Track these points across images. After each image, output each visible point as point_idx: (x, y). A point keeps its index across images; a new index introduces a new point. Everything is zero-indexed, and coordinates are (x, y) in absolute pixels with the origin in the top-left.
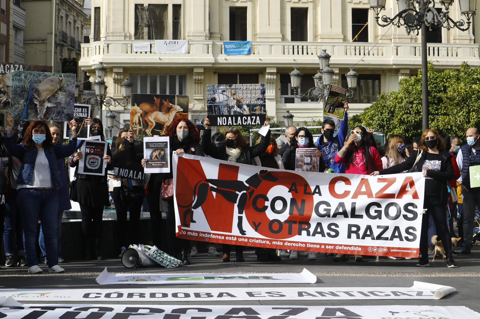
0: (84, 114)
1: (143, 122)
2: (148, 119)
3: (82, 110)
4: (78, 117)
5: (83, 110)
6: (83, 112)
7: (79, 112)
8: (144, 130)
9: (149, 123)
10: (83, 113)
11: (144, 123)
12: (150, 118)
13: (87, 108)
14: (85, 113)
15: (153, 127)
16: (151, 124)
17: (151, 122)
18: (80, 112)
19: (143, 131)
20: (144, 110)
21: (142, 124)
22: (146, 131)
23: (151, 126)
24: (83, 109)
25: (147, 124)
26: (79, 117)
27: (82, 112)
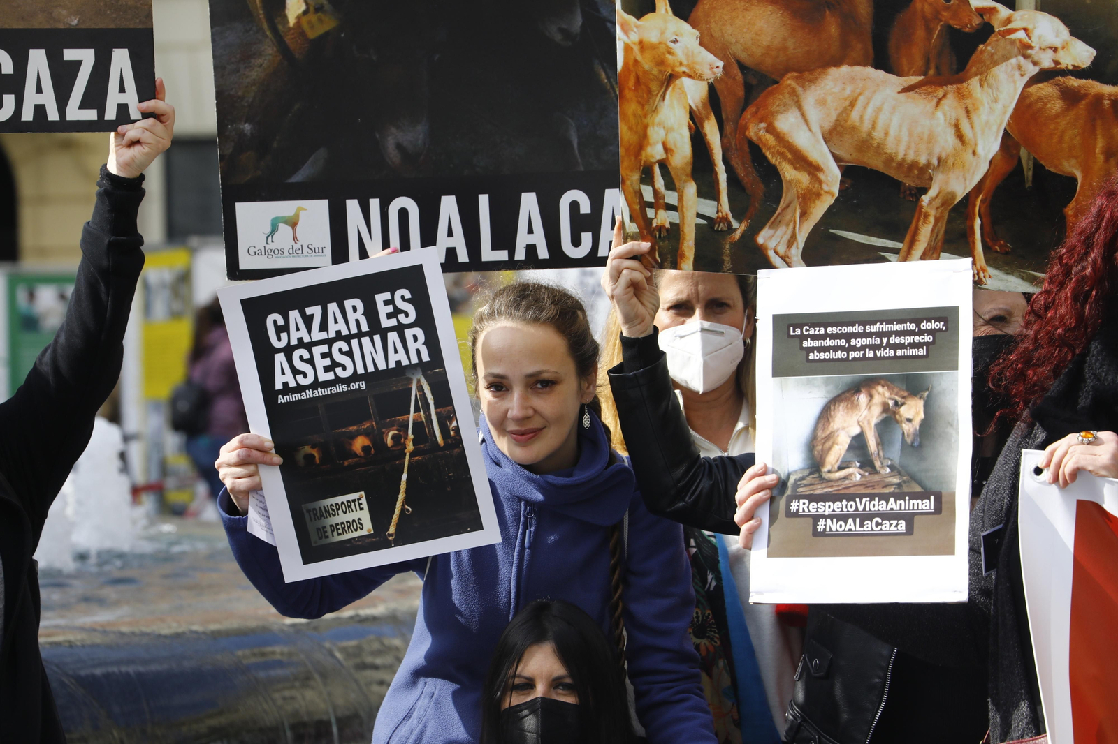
0: (393, 337)
1: (736, 163)
2: (779, 137)
3: (371, 313)
4: (355, 377)
5: (383, 310)
6: (385, 323)
7: (347, 339)
8: (739, 228)
9: (789, 173)
10: (384, 333)
11: (741, 172)
12: (787, 123)
13: (413, 278)
14: (400, 329)
15: (819, 210)
16: (804, 178)
17: (801, 160)
18: (360, 335)
19: (735, 245)
20: (737, 50)
21: (722, 177)
22: (760, 239)
23: (807, 198)
24: (380, 298)
25: (771, 176)
26: (366, 376)
27: (375, 327)
